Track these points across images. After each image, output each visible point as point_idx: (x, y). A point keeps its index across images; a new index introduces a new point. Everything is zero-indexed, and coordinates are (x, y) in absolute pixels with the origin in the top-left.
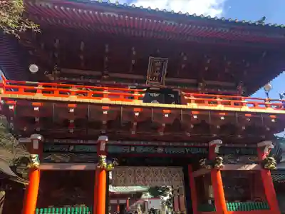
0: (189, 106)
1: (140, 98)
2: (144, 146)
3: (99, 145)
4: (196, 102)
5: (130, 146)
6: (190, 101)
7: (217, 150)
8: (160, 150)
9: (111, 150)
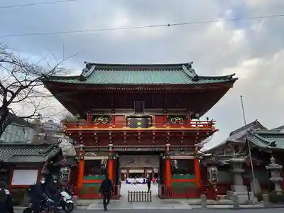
0: (152, 128)
1: (127, 126)
2: (132, 148)
3: (109, 148)
4: (155, 125)
5: (125, 148)
6: (152, 126)
7: (168, 149)
8: (139, 150)
9: (115, 150)
